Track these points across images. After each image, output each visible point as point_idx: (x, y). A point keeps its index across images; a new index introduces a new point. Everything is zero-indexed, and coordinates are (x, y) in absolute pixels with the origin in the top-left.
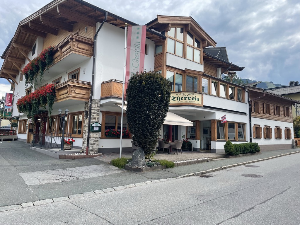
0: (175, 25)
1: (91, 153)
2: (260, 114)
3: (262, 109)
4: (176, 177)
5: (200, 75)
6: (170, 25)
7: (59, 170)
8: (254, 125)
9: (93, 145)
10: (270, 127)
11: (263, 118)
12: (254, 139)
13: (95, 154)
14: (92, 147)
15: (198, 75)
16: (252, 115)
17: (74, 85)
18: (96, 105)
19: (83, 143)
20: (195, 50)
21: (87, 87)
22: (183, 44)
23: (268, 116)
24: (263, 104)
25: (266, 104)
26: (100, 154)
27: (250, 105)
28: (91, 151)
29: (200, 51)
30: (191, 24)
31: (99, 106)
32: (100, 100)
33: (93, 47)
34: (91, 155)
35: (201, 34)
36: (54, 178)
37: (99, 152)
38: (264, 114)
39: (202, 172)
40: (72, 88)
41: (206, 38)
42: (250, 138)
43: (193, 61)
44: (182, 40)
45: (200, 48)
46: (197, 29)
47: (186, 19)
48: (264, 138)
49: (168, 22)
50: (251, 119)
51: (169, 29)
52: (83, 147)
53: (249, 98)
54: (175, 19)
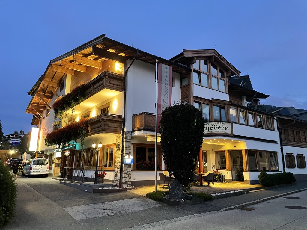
0: (199, 58)
1: (124, 186)
2: (291, 142)
3: (292, 136)
4: (217, 210)
5: (227, 104)
6: (195, 58)
7: (99, 204)
8: (286, 153)
9: (126, 178)
10: (303, 155)
11: (295, 146)
12: (287, 169)
13: (128, 187)
14: (125, 180)
15: (225, 104)
16: (283, 143)
17: (107, 119)
18: (128, 137)
19: (115, 176)
20: (220, 80)
21: (119, 120)
22: (208, 75)
23: (300, 144)
24: (293, 131)
25: (296, 131)
26: (132, 187)
27: (280, 133)
28: (124, 184)
29: (225, 81)
30: (214, 56)
31: (131, 138)
32: (132, 132)
33: (124, 83)
34: (125, 188)
35: (225, 65)
36: (98, 213)
37: (132, 185)
38: (295, 141)
39: (242, 205)
40: (105, 122)
41: (230, 68)
42: (284, 168)
43: (218, 90)
44: (206, 71)
45: (224, 78)
46: (221, 60)
47: (209, 52)
48: (298, 167)
49: (193, 55)
50: (282, 147)
51: (195, 62)
52: (116, 180)
53: (279, 126)
54: (200, 52)
